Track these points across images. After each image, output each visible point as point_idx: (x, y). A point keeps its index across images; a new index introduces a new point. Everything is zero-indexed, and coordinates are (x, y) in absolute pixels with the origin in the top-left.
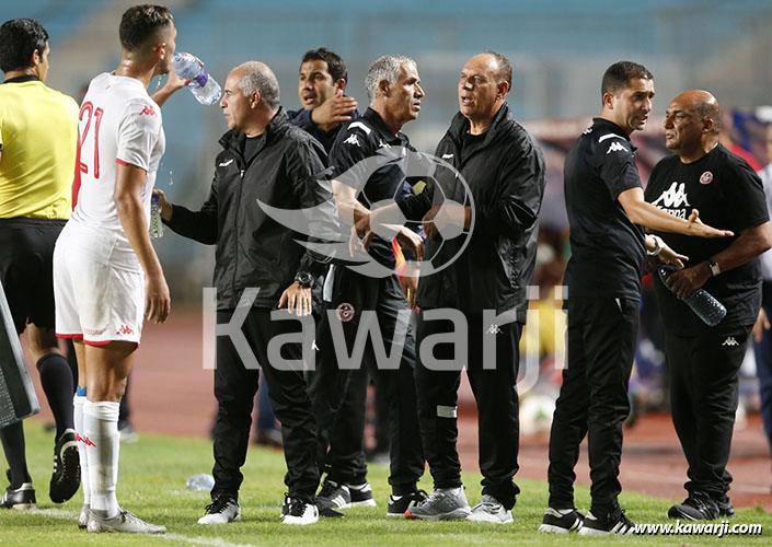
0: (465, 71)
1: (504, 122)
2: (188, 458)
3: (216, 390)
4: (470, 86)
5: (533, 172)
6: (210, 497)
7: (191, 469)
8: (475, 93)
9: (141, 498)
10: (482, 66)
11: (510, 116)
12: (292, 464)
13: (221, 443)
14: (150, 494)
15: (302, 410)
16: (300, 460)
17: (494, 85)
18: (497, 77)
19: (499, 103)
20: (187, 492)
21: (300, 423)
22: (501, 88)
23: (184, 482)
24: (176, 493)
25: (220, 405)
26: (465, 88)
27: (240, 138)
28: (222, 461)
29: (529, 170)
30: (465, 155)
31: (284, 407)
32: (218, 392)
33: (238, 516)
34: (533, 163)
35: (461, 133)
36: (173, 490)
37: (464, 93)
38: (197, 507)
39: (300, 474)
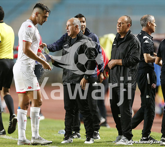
0: (118, 21)
1: (129, 34)
2: (59, 125)
3: (65, 107)
4: (119, 25)
5: (138, 47)
6: (64, 136)
7: (59, 129)
8: (121, 27)
9: (46, 136)
10: (123, 20)
11: (131, 33)
12: (86, 127)
13: (66, 121)
14: (48, 135)
15: (88, 112)
16: (88, 126)
17: (126, 25)
18: (127, 22)
19: (128, 30)
20: (58, 135)
21: (88, 116)
22: (128, 26)
23: (57, 132)
24: (55, 135)
25: (66, 111)
26: (118, 26)
27: (70, 38)
28: (67, 126)
29: (137, 47)
30: (119, 44)
31: (83, 112)
32: (65, 108)
33: (72, 141)
34: (137, 45)
35: (118, 38)
36: (55, 134)
37: (118, 27)
38: (61, 139)
39: (89, 130)
